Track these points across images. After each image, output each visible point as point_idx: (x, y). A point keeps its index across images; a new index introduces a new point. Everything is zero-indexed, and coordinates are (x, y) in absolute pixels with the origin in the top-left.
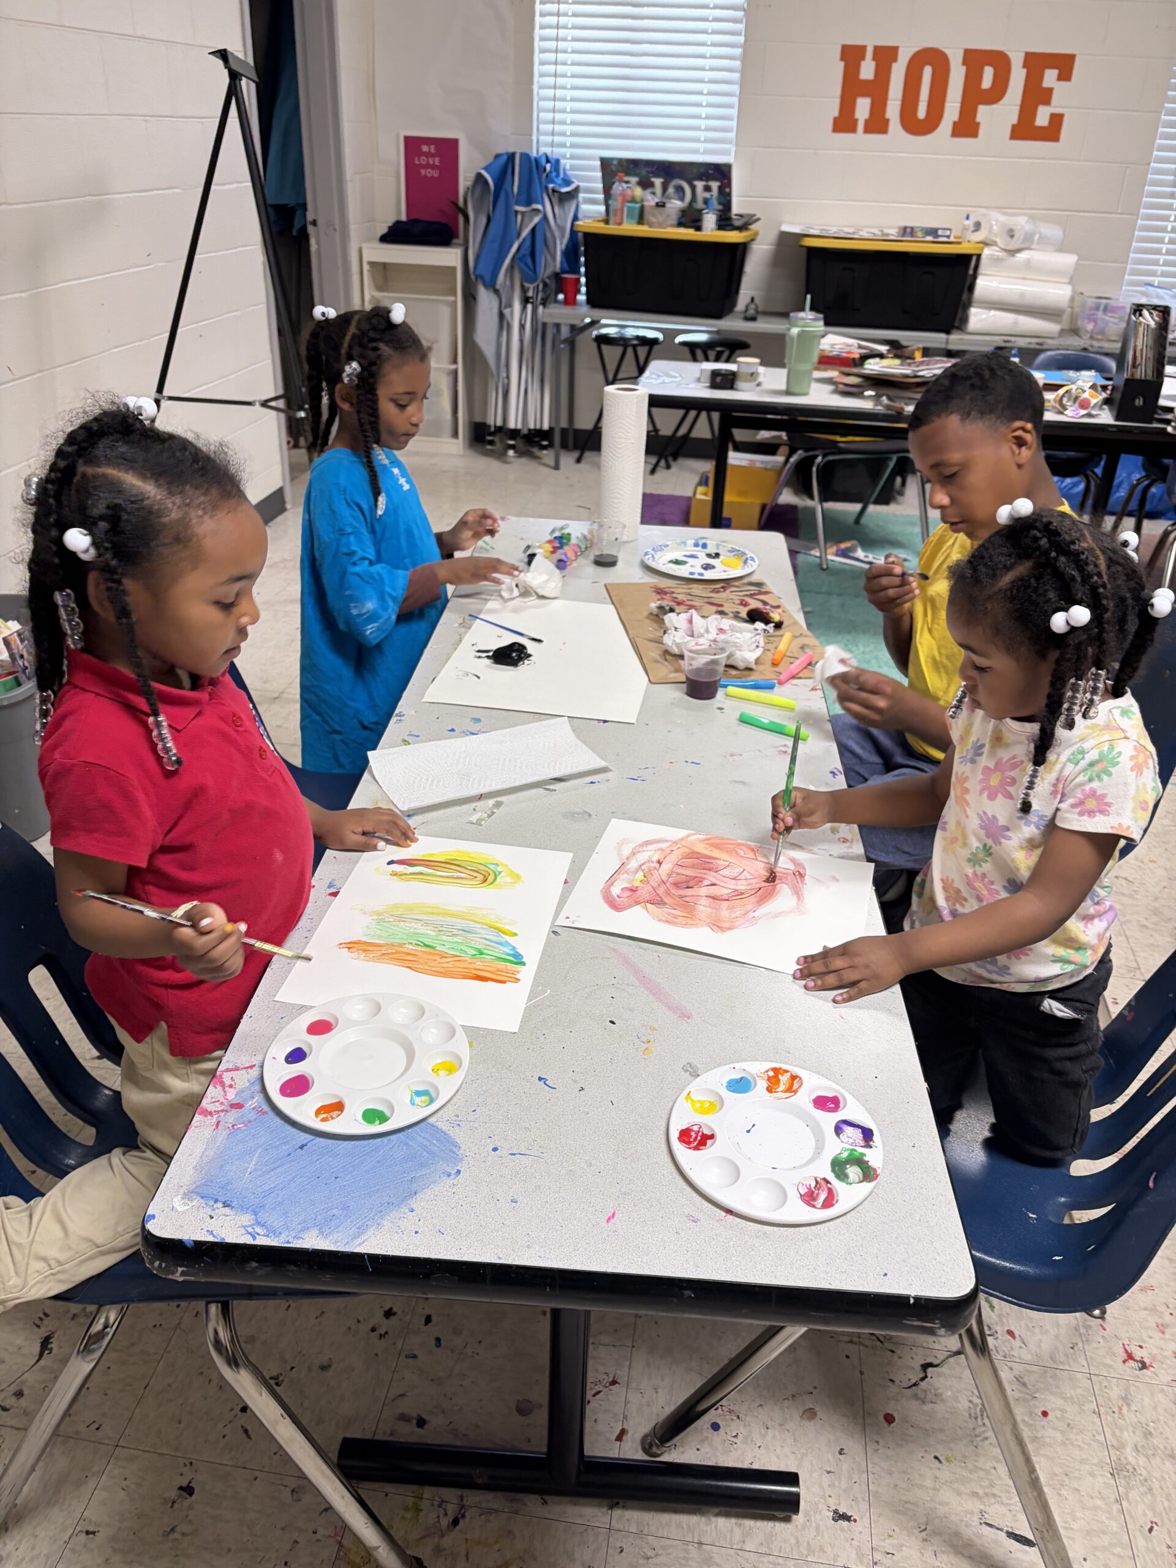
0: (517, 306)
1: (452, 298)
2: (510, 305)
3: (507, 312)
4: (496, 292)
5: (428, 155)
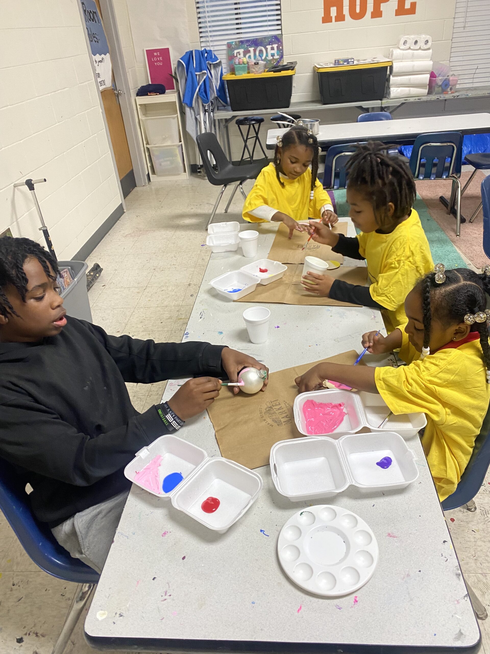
0: (202, 114)
1: (176, 115)
2: (199, 114)
3: (198, 117)
4: (193, 109)
5: (157, 56)
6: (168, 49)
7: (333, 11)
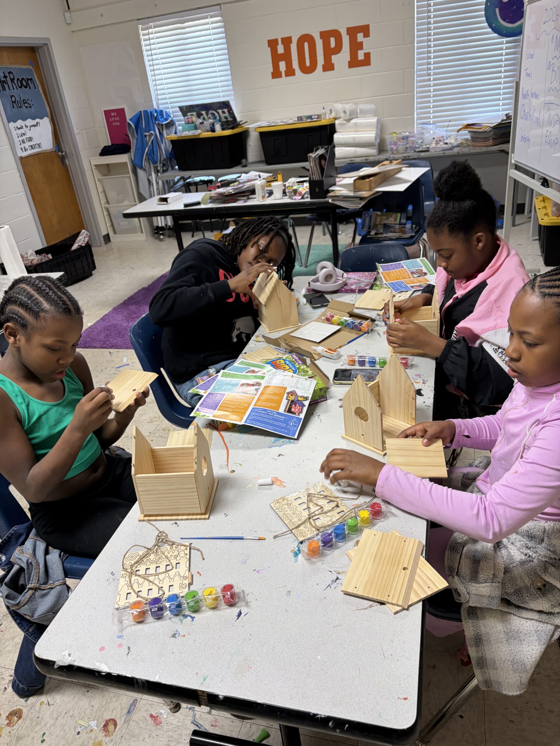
1: (128, 175)
2: (151, 175)
3: (150, 178)
4: (145, 170)
5: (114, 116)
6: (123, 110)
7: (282, 66)
